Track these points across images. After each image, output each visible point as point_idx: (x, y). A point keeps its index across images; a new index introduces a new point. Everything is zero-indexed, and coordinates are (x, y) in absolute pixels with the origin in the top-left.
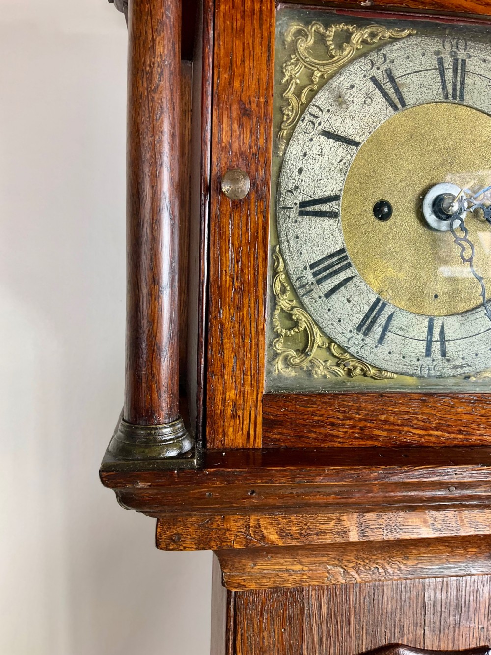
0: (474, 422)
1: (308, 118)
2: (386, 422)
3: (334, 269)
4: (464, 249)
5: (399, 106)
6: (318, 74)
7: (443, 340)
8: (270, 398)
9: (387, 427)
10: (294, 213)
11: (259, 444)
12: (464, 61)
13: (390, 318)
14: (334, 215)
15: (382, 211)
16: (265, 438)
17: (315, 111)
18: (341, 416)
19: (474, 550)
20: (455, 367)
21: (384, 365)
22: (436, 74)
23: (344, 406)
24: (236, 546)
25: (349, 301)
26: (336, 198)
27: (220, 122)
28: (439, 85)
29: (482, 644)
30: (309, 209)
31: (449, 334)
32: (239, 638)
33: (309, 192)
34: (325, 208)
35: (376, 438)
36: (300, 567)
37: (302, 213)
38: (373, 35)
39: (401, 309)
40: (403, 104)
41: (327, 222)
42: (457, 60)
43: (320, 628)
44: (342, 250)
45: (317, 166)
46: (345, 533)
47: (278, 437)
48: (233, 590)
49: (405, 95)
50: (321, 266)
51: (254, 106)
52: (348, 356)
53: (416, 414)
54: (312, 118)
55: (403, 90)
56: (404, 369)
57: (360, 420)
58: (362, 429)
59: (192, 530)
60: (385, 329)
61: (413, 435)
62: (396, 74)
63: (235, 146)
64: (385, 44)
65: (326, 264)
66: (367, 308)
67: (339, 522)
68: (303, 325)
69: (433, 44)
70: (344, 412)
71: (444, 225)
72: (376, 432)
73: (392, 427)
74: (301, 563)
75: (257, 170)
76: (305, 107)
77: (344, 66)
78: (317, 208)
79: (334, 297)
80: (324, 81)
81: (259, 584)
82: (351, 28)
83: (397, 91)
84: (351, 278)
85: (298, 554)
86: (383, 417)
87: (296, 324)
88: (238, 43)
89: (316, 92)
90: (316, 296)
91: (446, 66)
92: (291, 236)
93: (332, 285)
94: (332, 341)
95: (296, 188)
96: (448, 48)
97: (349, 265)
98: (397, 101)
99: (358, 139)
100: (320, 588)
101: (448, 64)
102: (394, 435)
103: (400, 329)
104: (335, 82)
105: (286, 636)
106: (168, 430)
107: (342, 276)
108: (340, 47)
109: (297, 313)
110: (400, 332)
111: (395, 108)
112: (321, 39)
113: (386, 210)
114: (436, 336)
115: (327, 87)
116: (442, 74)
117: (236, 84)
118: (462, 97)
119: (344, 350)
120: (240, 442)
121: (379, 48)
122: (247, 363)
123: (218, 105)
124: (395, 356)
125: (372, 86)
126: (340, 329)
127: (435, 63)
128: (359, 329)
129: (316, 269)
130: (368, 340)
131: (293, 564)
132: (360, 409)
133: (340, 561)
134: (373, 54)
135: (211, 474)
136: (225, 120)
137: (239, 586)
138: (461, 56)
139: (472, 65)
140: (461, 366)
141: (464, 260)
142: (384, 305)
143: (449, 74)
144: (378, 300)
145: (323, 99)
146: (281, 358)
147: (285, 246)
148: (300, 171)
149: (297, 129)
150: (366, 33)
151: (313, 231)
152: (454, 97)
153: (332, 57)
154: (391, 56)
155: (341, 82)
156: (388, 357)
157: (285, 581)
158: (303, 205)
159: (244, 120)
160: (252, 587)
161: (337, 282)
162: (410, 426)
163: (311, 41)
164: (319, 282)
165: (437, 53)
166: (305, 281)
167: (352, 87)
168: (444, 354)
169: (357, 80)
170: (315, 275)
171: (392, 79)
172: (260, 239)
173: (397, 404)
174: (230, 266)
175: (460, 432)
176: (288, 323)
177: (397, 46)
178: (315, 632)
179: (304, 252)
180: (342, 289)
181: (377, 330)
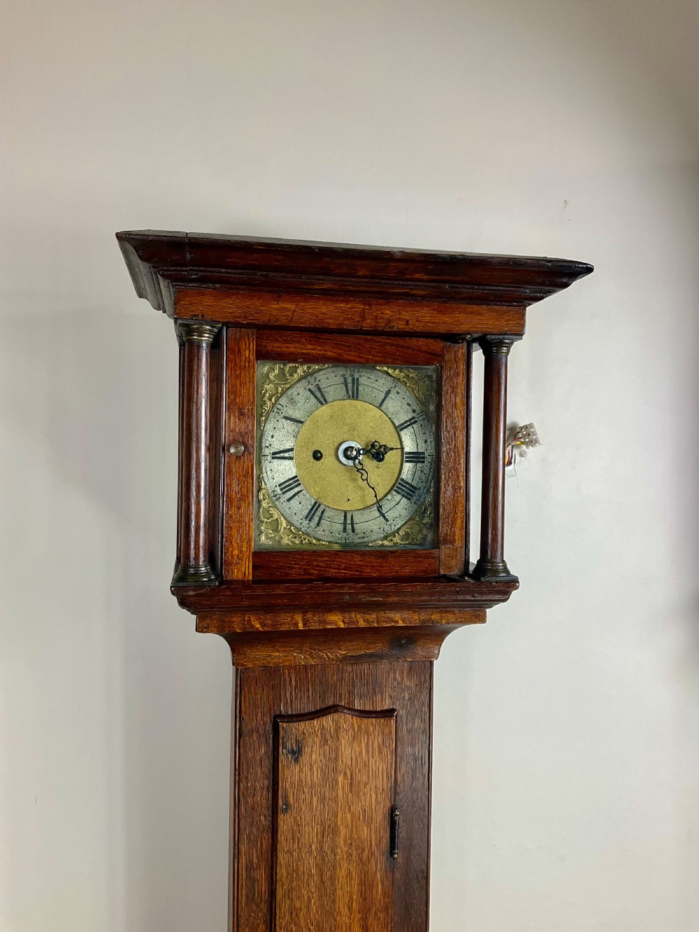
0: (364, 566)
1: (276, 410)
2: (318, 566)
3: (292, 486)
4: (362, 474)
5: (324, 403)
6: (280, 389)
7: (352, 524)
8: (257, 555)
9: (317, 568)
10: (269, 458)
11: (251, 578)
12: (358, 379)
13: (323, 512)
14: (291, 458)
15: (317, 456)
16: (253, 574)
17: (279, 407)
18: (293, 563)
19: (380, 645)
20: (359, 538)
21: (320, 537)
22: (343, 386)
23: (295, 558)
24: (238, 631)
25: (300, 503)
26: (292, 450)
27: (230, 418)
28: (345, 392)
29: (391, 707)
30: (277, 456)
31: (356, 520)
32: (243, 698)
33: (277, 446)
34: (286, 455)
35: (312, 574)
36: (277, 654)
37: (273, 458)
38: (309, 368)
39: (329, 507)
40: (326, 402)
41: (287, 462)
42: (354, 379)
43: (291, 693)
44: (296, 477)
45: (281, 434)
46: (296, 624)
47: (260, 574)
48: (240, 668)
49: (326, 398)
50: (285, 485)
51: (246, 411)
52: (301, 533)
53: (333, 561)
54: (278, 411)
55: (326, 395)
56: (332, 539)
57: (304, 565)
58: (305, 569)
59: (215, 621)
60: (320, 518)
61: (332, 572)
62: (322, 387)
63: (237, 430)
64: (316, 372)
65: (287, 484)
66: (310, 507)
67: (292, 618)
68: (276, 516)
69: (341, 371)
70: (295, 561)
71: (351, 463)
72: (312, 571)
73: (320, 569)
74: (278, 651)
75: (248, 441)
76: (274, 405)
77: (294, 384)
78: (282, 455)
79: (292, 501)
80: (283, 393)
81: (255, 664)
82: (297, 365)
83: (322, 395)
84: (301, 491)
85: (276, 646)
86: (315, 563)
87: (271, 516)
88: (238, 381)
89: (280, 397)
90: (282, 501)
91: (348, 381)
92: (268, 469)
93: (291, 495)
94: (292, 525)
95: (270, 445)
96: (349, 372)
97: (299, 484)
98: (322, 400)
99: (302, 420)
100: (290, 667)
101: (349, 380)
102: (322, 572)
103: (329, 518)
104: (289, 392)
105: (271, 698)
106: (203, 569)
107: (296, 490)
108: (291, 375)
109: (272, 511)
110: (329, 520)
111: (322, 404)
112: (282, 370)
113: (319, 455)
114: (349, 521)
115: (285, 395)
116: (346, 387)
117: (238, 400)
118: (357, 397)
119: (299, 530)
120: (240, 577)
121: (312, 374)
122: (244, 536)
123: (228, 411)
124: (327, 533)
125: (309, 393)
126: (296, 518)
127: (342, 380)
128: (306, 518)
129: (282, 486)
130: (312, 524)
131: (273, 652)
132: (303, 559)
133: (301, 650)
134: (309, 377)
135: (224, 588)
136: (232, 418)
137: (243, 665)
138: (356, 376)
139: (362, 380)
140: (364, 538)
141: (363, 480)
142: (319, 505)
143: (350, 386)
144: (316, 503)
145: (283, 401)
146: (263, 534)
147: (265, 475)
148: (272, 437)
149: (270, 416)
150: (305, 367)
151: (280, 467)
152: (353, 397)
153: (288, 380)
154: (318, 379)
155: (293, 392)
156: (323, 533)
157: (269, 663)
158: (274, 454)
159: (241, 417)
160: (250, 666)
161: (294, 493)
162: (330, 568)
163: (277, 372)
164: (283, 493)
165: (343, 375)
166: (276, 493)
167: (299, 394)
168: (353, 530)
169: (301, 391)
170: (281, 490)
171: (319, 389)
172: (250, 473)
173: (323, 556)
174: (236, 488)
175: (357, 571)
176: (268, 516)
177: (321, 373)
178: (288, 695)
179: (275, 478)
180: (296, 497)
181: (316, 519)
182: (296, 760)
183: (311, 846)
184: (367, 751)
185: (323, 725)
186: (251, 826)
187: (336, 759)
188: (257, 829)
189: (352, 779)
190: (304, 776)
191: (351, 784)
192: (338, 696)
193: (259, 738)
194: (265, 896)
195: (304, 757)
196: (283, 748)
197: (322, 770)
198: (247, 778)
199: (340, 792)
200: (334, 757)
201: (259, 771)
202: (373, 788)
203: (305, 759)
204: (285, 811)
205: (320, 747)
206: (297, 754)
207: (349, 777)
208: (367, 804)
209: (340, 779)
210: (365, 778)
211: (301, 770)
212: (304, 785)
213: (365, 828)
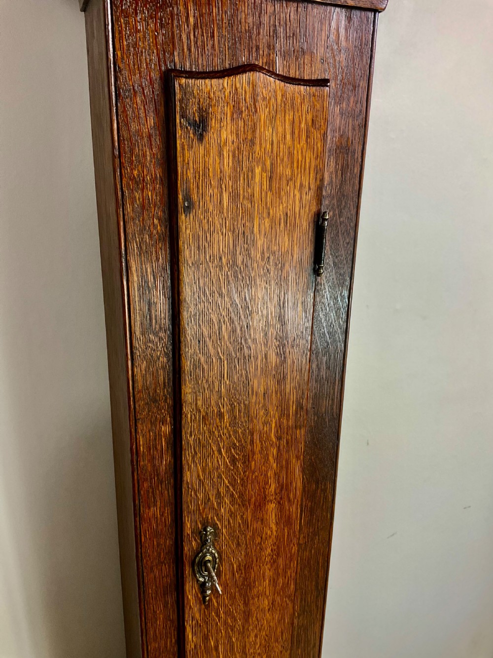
29: (323, 76)
43: (188, 38)
105: (159, 39)
178: (184, 39)
182: (201, 138)
183: (221, 258)
184: (293, 133)
185: (236, 89)
186: (141, 232)
187: (252, 142)
188: (151, 236)
189: (271, 172)
190: (211, 161)
191: (271, 178)
192: (254, 49)
193: (144, 103)
194: (166, 322)
195: (210, 134)
196: (182, 116)
197: (234, 156)
198: (131, 162)
199: (257, 189)
200: (249, 138)
201: (148, 153)
202: (298, 184)
203: (211, 136)
204: (188, 209)
205: (232, 119)
206: (201, 127)
207: (269, 168)
208: (289, 207)
209: (258, 171)
210: (288, 172)
211: (207, 153)
212: (211, 175)
213: (286, 238)
